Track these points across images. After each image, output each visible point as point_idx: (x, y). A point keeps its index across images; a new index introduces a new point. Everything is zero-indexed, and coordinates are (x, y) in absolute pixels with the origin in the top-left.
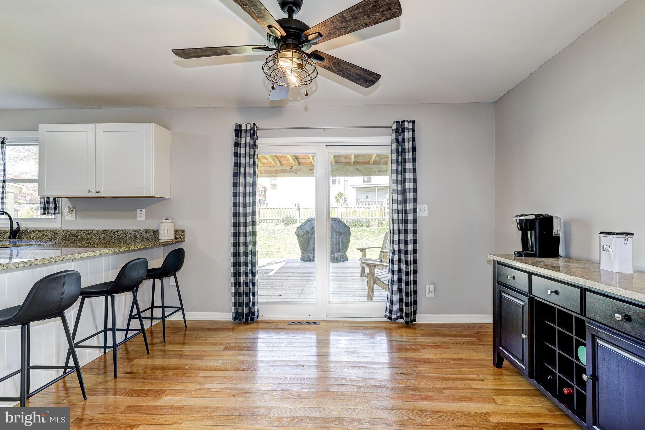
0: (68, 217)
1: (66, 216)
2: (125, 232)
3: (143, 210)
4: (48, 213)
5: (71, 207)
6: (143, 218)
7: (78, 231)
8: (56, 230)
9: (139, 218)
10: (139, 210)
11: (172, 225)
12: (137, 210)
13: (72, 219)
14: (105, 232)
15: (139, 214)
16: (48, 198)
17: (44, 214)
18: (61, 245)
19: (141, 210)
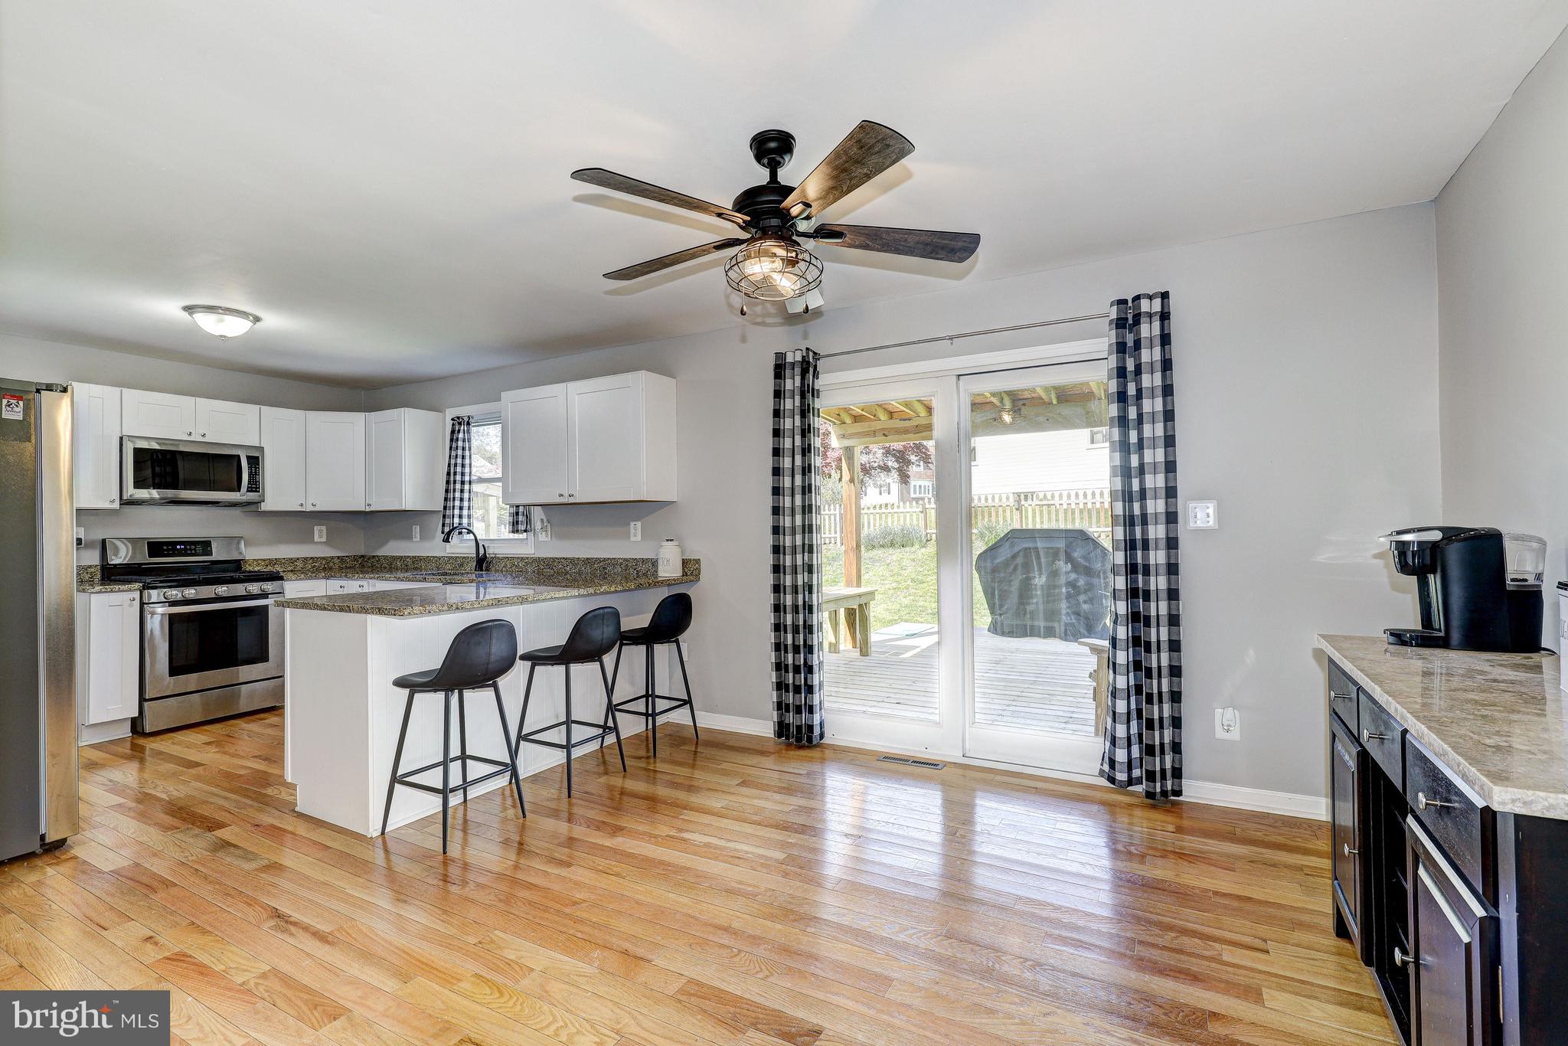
0: (542, 537)
1: (540, 535)
2: (613, 562)
3: (639, 524)
4: (517, 531)
5: (545, 520)
6: (639, 538)
7: (554, 559)
8: (527, 558)
9: (633, 539)
10: (632, 524)
11: (677, 550)
12: (629, 525)
13: (546, 539)
14: (588, 561)
15: (632, 531)
16: (518, 506)
17: (513, 532)
18: (535, 583)
19: (635, 523)
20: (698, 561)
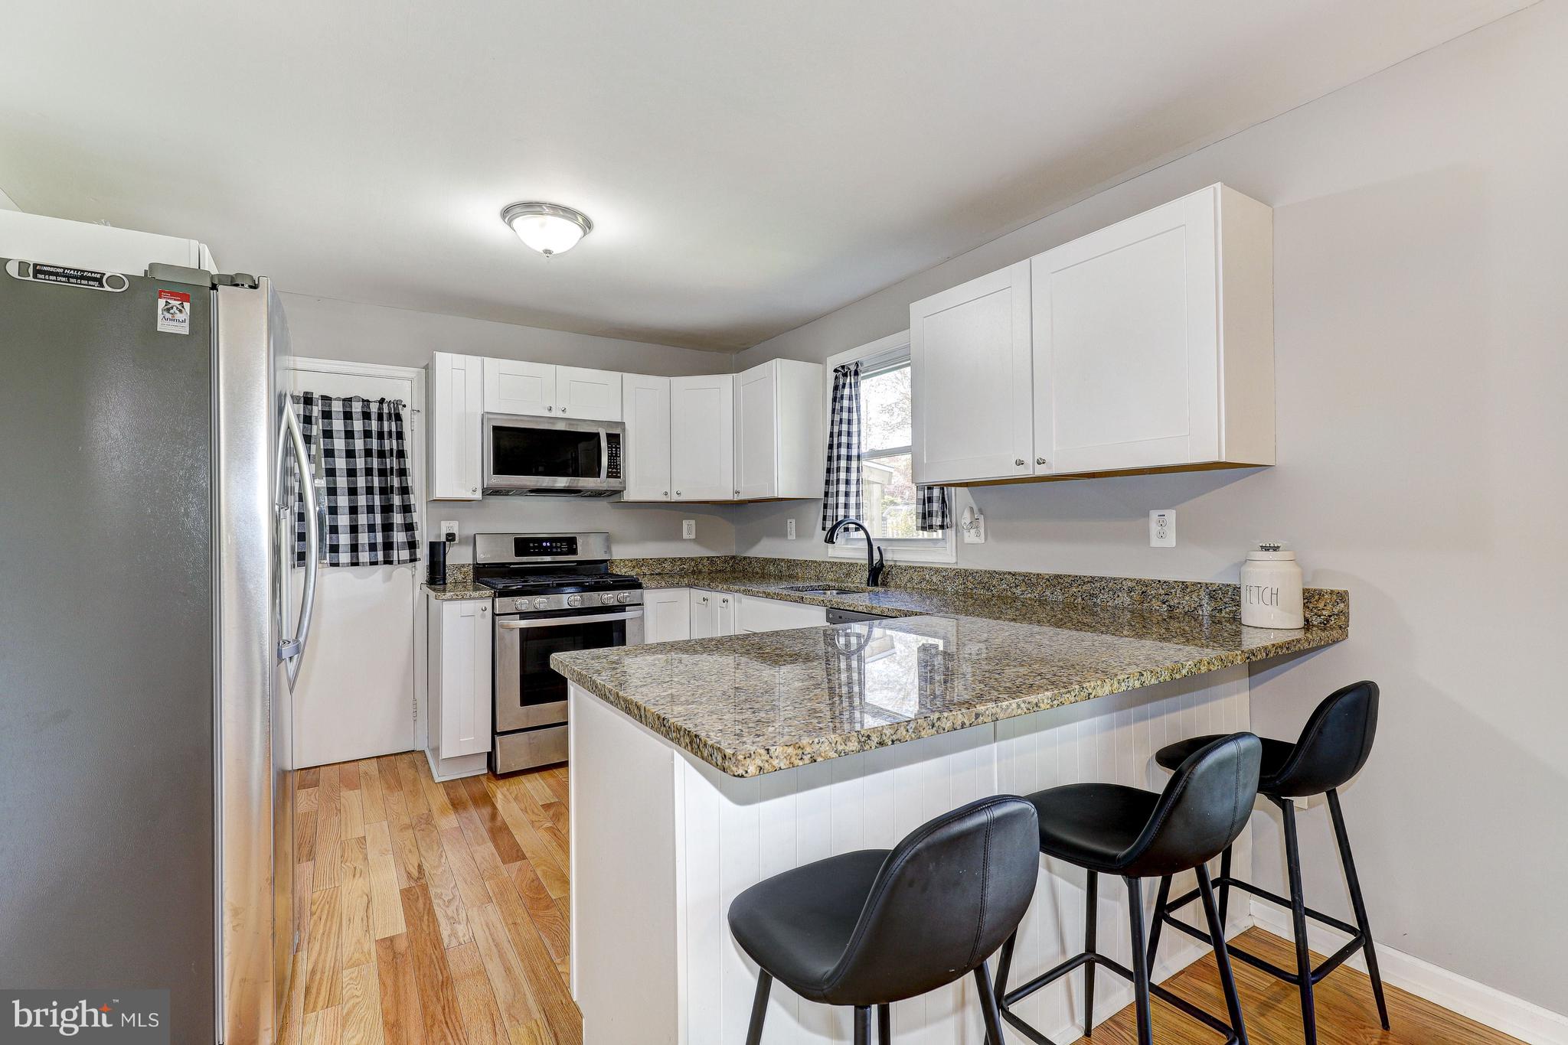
0: (970, 537)
1: (966, 534)
2: (1112, 585)
3: (1171, 515)
4: (931, 527)
5: (976, 509)
6: (1171, 541)
7: (992, 574)
8: (946, 570)
9: (1155, 542)
10: (1154, 515)
12: (1148, 516)
13: (977, 540)
14: (1056, 581)
15: (1154, 528)
16: (930, 488)
17: (923, 528)
19: (1161, 512)
20: (1342, 597)
